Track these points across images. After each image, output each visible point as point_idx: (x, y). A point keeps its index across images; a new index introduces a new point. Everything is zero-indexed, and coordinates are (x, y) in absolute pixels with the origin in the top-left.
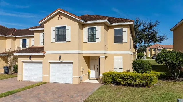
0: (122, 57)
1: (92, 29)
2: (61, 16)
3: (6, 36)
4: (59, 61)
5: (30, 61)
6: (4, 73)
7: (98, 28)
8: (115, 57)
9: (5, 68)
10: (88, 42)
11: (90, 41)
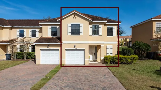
0: (112, 46)
1: (95, 26)
2: (76, 16)
3: (3, 26)
4: (74, 49)
5: (48, 49)
6: (6, 60)
7: (100, 26)
8: (107, 46)
9: (7, 55)
10: (93, 35)
11: (93, 34)
